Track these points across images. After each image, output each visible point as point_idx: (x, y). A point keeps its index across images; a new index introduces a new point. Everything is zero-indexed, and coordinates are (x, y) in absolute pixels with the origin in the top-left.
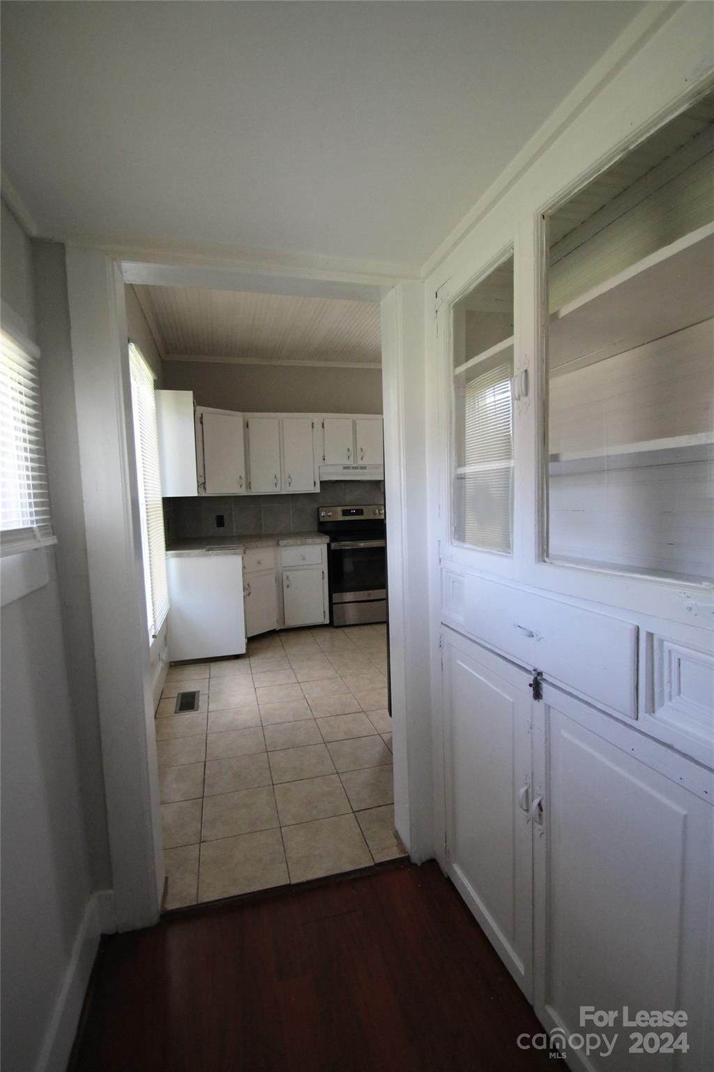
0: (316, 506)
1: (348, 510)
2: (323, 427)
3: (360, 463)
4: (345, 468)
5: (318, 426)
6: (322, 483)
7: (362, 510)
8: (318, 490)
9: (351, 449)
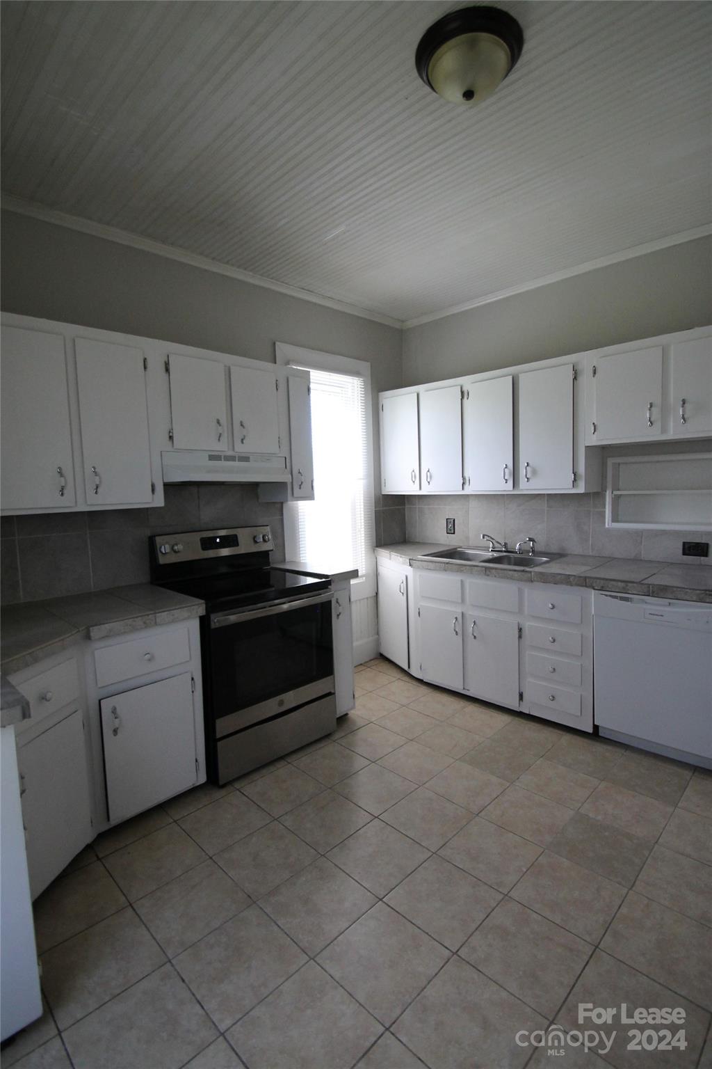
0: (148, 533)
1: (209, 538)
2: (167, 370)
3: (240, 449)
4: (212, 458)
5: (156, 365)
6: (168, 486)
7: (235, 536)
8: (159, 501)
9: (224, 421)
